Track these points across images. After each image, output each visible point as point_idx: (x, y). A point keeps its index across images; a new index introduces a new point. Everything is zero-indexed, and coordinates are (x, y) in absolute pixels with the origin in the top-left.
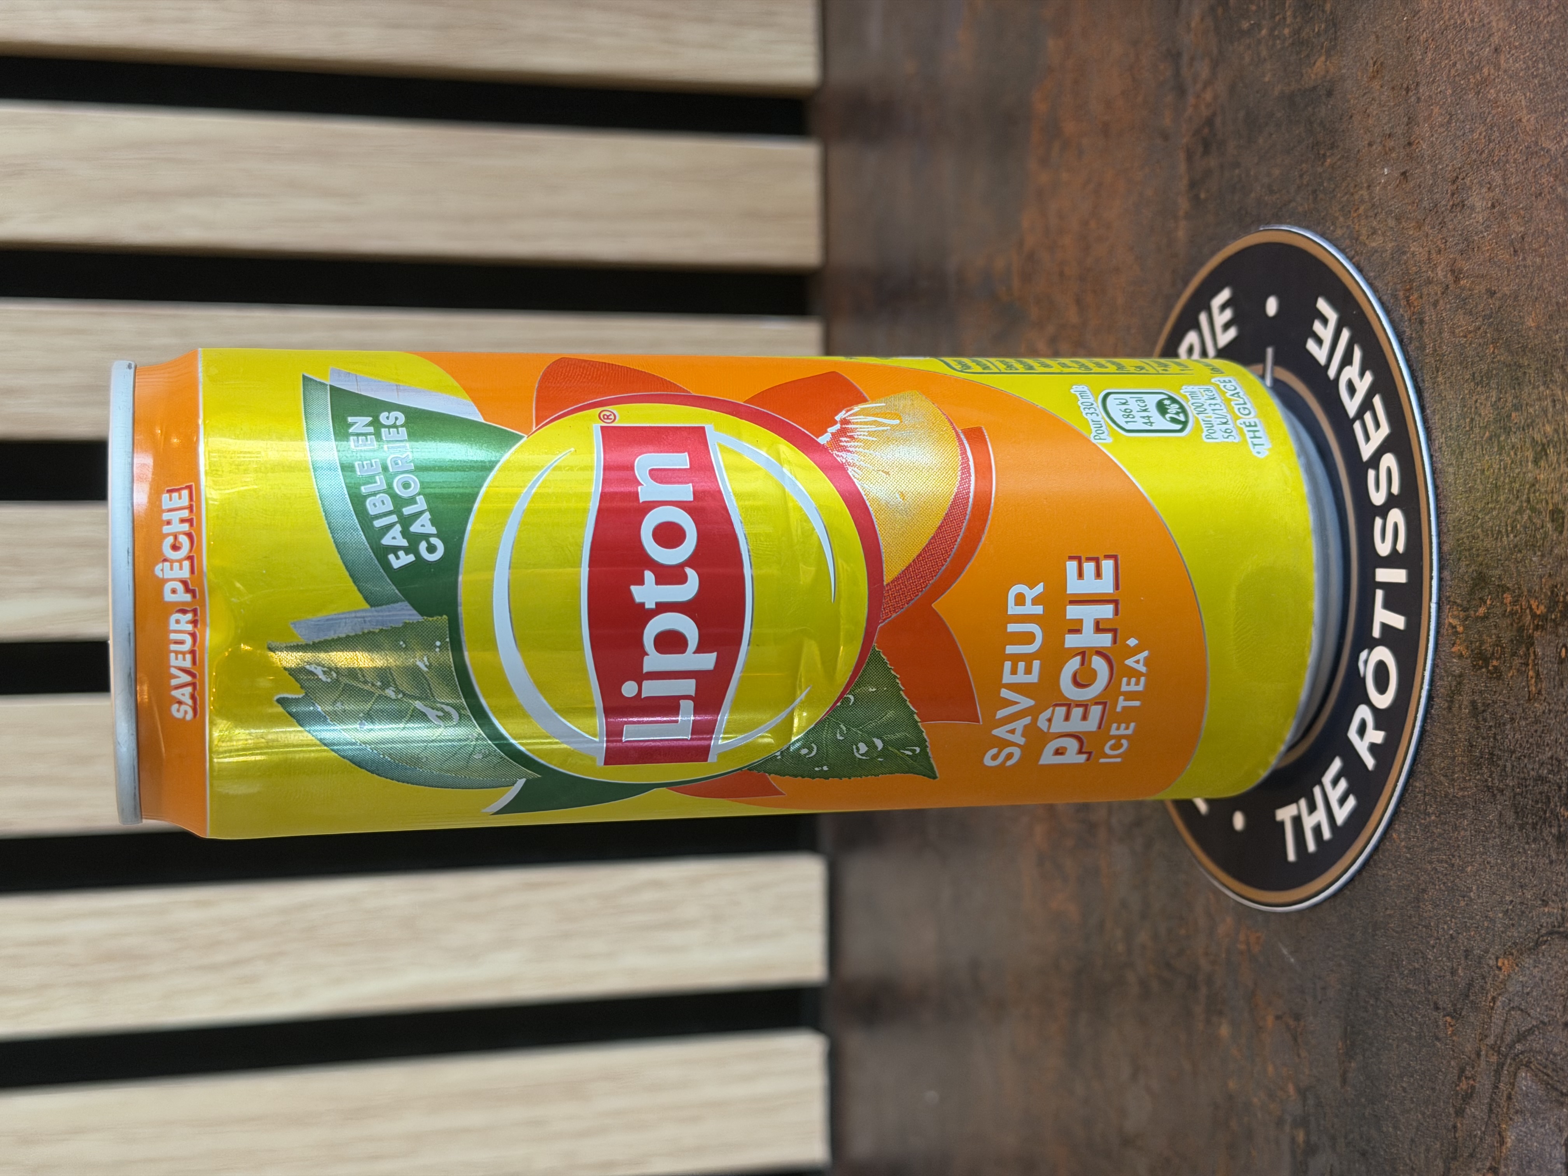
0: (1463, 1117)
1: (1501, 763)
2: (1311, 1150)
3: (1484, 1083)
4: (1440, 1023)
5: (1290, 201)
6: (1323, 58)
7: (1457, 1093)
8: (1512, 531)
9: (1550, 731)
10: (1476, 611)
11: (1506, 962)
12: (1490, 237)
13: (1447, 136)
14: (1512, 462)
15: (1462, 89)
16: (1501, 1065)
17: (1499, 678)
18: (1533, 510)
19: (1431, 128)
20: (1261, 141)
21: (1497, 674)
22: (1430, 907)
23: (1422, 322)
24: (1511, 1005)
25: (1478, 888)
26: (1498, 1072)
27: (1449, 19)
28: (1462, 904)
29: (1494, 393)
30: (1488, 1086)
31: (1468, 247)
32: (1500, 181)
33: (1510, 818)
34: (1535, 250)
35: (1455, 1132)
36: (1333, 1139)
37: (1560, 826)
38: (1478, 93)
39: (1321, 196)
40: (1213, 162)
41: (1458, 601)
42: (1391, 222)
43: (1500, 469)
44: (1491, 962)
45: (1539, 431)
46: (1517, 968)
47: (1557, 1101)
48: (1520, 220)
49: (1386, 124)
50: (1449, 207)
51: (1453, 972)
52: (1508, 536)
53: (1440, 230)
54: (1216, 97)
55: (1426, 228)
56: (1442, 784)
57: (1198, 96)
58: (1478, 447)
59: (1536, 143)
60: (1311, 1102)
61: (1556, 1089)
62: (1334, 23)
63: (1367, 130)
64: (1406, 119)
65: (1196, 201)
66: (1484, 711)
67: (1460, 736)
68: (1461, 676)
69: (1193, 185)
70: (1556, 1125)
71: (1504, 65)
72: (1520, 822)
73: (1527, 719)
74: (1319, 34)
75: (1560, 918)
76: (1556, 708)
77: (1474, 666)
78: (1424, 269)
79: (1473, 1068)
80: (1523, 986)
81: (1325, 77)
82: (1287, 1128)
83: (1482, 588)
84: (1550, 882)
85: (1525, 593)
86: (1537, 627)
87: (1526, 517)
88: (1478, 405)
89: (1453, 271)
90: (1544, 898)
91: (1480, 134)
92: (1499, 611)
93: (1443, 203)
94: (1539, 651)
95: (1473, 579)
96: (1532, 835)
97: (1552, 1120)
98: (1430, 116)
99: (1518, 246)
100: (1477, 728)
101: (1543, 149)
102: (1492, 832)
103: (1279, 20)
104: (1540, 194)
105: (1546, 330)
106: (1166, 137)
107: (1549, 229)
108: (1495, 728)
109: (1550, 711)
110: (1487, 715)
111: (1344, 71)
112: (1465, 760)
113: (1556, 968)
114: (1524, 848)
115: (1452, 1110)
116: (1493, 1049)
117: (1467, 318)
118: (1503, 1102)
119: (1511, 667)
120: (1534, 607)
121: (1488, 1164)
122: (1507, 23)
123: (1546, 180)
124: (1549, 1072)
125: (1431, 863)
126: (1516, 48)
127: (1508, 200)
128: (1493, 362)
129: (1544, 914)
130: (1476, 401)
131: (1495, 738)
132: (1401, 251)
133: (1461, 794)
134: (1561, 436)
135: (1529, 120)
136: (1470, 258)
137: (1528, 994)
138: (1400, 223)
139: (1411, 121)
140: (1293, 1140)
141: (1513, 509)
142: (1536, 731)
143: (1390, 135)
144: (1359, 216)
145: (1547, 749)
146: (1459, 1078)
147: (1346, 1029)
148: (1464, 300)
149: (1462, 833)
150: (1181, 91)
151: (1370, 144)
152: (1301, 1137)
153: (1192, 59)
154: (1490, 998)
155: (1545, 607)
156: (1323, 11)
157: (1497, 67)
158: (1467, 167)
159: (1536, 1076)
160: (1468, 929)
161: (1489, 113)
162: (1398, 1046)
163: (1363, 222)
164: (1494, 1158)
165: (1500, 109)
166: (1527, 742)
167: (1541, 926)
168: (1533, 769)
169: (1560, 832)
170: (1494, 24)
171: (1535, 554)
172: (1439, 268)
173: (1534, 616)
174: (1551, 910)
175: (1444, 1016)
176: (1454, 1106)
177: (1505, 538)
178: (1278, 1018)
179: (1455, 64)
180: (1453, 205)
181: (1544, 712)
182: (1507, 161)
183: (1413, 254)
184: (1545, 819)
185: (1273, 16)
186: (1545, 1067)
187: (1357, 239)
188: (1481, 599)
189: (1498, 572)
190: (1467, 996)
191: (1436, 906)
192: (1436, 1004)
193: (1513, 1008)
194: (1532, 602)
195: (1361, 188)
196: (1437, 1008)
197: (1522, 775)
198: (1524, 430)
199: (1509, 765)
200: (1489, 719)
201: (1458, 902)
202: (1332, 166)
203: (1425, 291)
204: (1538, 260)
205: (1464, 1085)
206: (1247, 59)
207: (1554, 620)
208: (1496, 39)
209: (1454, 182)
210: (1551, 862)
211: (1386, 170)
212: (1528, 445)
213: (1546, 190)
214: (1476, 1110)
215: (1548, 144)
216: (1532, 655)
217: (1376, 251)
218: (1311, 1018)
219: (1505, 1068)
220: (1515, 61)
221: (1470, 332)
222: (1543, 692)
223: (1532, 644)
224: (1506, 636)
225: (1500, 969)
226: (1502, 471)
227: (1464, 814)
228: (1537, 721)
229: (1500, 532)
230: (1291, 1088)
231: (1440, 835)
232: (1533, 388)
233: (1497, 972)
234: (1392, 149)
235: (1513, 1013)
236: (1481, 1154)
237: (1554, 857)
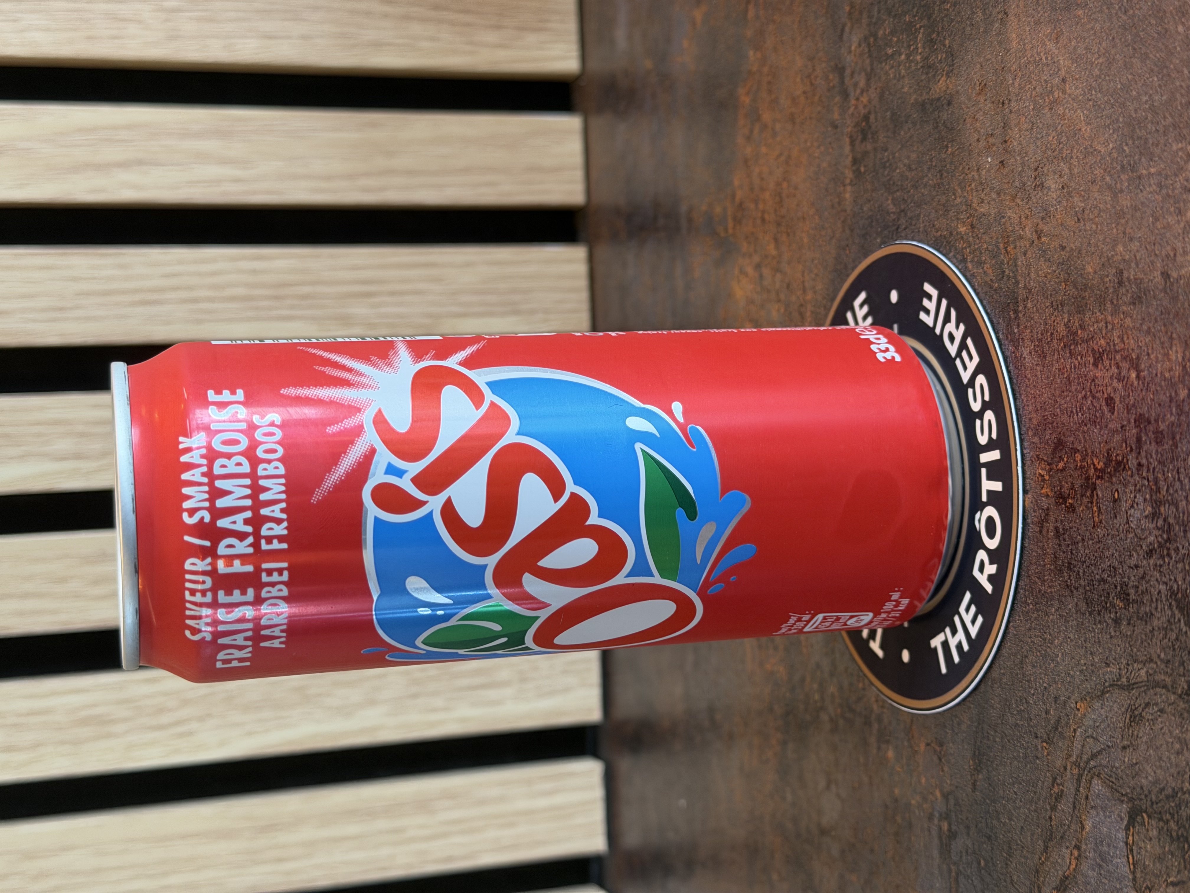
0: (1056, 811)
1: (1076, 569)
2: (952, 835)
3: (1069, 788)
4: (1039, 747)
5: (923, 177)
6: (944, 78)
7: (1051, 795)
8: (1080, 411)
9: (1108, 549)
10: (1056, 466)
11: (1082, 705)
12: (1062, 209)
13: (1031, 138)
14: (1079, 364)
15: (1041, 106)
16: (1080, 776)
17: (1074, 511)
18: (1094, 397)
19: (1020, 130)
20: (902, 133)
21: (1072, 509)
22: (1030, 668)
23: (1016, 266)
24: (1087, 734)
25: (1063, 654)
26: (1079, 780)
27: (1031, 57)
28: (1052, 665)
29: (1066, 316)
30: (1073, 790)
31: (1047, 215)
32: (1067, 171)
33: (1083, 606)
34: (1092, 220)
35: (1051, 821)
36: (968, 827)
37: (1116, 613)
38: (1051, 109)
39: (945, 174)
40: (869, 147)
41: (1045, 458)
42: (994, 196)
43: (1071, 369)
44: (1072, 705)
45: (1097, 344)
46: (1089, 710)
47: (1119, 799)
48: (1081, 199)
49: (988, 127)
50: (1033, 187)
51: (1047, 712)
52: (1077, 415)
53: (1027, 204)
54: (870, 101)
55: (1018, 201)
56: (1037, 584)
57: (857, 99)
58: (1056, 353)
59: (1091, 146)
60: (952, 802)
61: (1118, 792)
62: (951, 54)
63: (976, 130)
64: (1002, 124)
65: (858, 174)
66: (1064, 534)
67: (1048, 550)
68: (1048, 509)
69: (855, 161)
70: (1119, 815)
71: (1068, 91)
72: (1090, 610)
73: (1093, 540)
74: (940, 62)
75: (1118, 675)
76: (1113, 533)
77: (1057, 503)
78: (1017, 228)
79: (1062, 777)
80: (1094, 722)
81: (945, 91)
82: (936, 821)
83: (1061, 450)
84: (1110, 651)
85: (1090, 454)
86: (1098, 477)
87: (1089, 402)
88: (1055, 324)
89: (1036, 231)
90: (1107, 662)
91: (1053, 138)
92: (1072, 466)
93: (1029, 183)
94: (1099, 493)
95: (1055, 443)
96: (1098, 618)
97: (1116, 812)
98: (1019, 123)
99: (1080, 216)
100: (1060, 545)
101: (1095, 150)
102: (1072, 616)
103: (914, 49)
104: (1095, 181)
105: (1100, 274)
106: (836, 127)
107: (1101, 206)
108: (1072, 545)
109: (1108, 535)
110: (1066, 536)
111: (959, 88)
112: (1052, 567)
113: (1116, 709)
114: (1093, 628)
115: (1048, 807)
116: (1075, 765)
117: (1047, 264)
118: (1083, 801)
119: (1081, 505)
120: (1096, 463)
121: (1074, 843)
122: (1070, 62)
123: (1098, 172)
124: (1114, 780)
125: (1030, 637)
126: (1077, 79)
127: (1072, 184)
128: (1065, 295)
129: (1107, 672)
130: (1054, 321)
131: (1072, 553)
132: (1000, 215)
133: (1049, 590)
134: (1112, 347)
135: (1087, 130)
136: (1048, 223)
137: (1097, 727)
138: (1000, 196)
139: (1006, 126)
140: (940, 828)
141: (1080, 396)
142: (1099, 548)
143: (992, 135)
144: (972, 189)
145: (1107, 560)
146: (1053, 786)
147: (975, 752)
148: (1044, 251)
149: (1051, 617)
150: (845, 95)
151: (978, 140)
152: (945, 826)
153: (852, 74)
154: (1072, 729)
155: (1104, 463)
156: (945, 46)
157: (1064, 92)
158: (1045, 160)
159: (1105, 783)
160: (1056, 683)
161: (1059, 123)
162: (1011, 763)
163: (974, 195)
164: (1077, 839)
165: (1066, 121)
166: (1094, 555)
167: (1106, 681)
168: (1097, 574)
169: (1116, 617)
170: (1061, 62)
171: (1096, 426)
172: (1027, 229)
173: (1096, 469)
174: (1112, 669)
175: (1042, 742)
176: (1050, 804)
177: (1075, 416)
178: (928, 745)
179: (1035, 88)
180: (1035, 186)
181: (1104, 535)
182: (1072, 157)
183: (1009, 218)
184: (1106, 609)
185: (909, 46)
186: (1111, 776)
187: (970, 206)
188: (1060, 457)
189: (1072, 439)
190: (1056, 729)
191: (1034, 666)
192: (1036, 734)
193: (1088, 737)
194: (1095, 460)
195: (973, 170)
196: (1037, 737)
197: (1090, 578)
198: (1087, 342)
199: (1081, 571)
200: (1067, 539)
201: (1049, 664)
202: (953, 153)
203: (1018, 244)
204: (1094, 226)
205: (1056, 789)
206: (892, 76)
207: (1109, 473)
208: (1062, 73)
209: (1036, 170)
210: (1111, 637)
211: (989, 159)
212: (1090, 352)
213: (1099, 178)
214: (1064, 806)
215: (1099, 147)
216: (1095, 496)
217: (984, 215)
218: (951, 745)
219: (1084, 777)
220: (1076, 88)
221: (1049, 273)
222: (1104, 522)
223: (1095, 489)
224: (1078, 483)
225: (1078, 710)
226: (1073, 370)
227: (1052, 604)
228: (1099, 542)
229: (1072, 412)
230: (938, 793)
231: (1036, 618)
232: (1093, 314)
233: (1076, 712)
234: (993, 145)
235: (1088, 740)
236: (1069, 836)
237: (1113, 634)
